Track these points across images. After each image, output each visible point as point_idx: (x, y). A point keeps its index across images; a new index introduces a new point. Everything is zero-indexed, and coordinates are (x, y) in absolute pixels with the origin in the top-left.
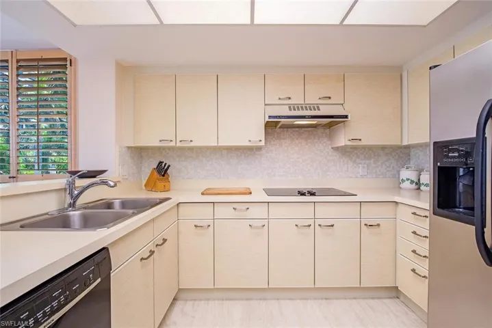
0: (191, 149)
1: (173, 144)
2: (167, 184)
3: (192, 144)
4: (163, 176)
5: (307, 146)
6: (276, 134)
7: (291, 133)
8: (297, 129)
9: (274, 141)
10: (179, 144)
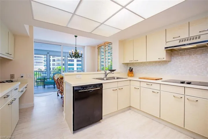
0: (139, 63)
1: (133, 62)
2: (132, 75)
3: (138, 61)
4: (131, 72)
5: (201, 58)
6: (180, 53)
7: (190, 52)
8: (194, 49)
9: (178, 57)
10: (134, 62)
